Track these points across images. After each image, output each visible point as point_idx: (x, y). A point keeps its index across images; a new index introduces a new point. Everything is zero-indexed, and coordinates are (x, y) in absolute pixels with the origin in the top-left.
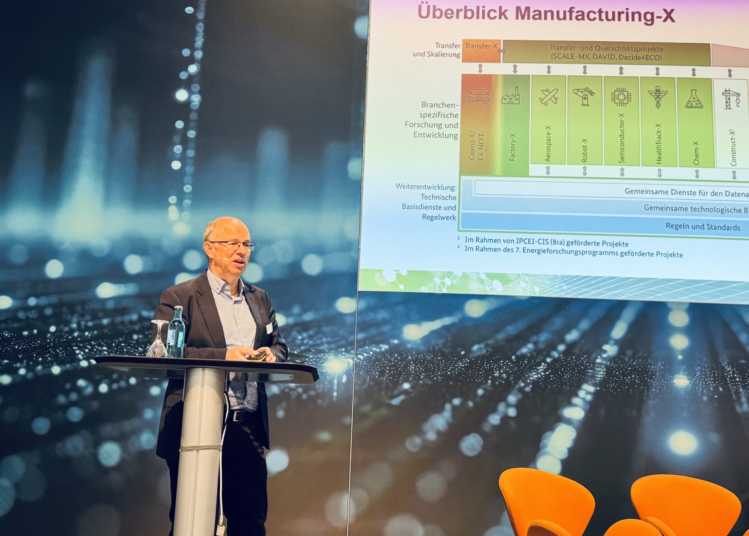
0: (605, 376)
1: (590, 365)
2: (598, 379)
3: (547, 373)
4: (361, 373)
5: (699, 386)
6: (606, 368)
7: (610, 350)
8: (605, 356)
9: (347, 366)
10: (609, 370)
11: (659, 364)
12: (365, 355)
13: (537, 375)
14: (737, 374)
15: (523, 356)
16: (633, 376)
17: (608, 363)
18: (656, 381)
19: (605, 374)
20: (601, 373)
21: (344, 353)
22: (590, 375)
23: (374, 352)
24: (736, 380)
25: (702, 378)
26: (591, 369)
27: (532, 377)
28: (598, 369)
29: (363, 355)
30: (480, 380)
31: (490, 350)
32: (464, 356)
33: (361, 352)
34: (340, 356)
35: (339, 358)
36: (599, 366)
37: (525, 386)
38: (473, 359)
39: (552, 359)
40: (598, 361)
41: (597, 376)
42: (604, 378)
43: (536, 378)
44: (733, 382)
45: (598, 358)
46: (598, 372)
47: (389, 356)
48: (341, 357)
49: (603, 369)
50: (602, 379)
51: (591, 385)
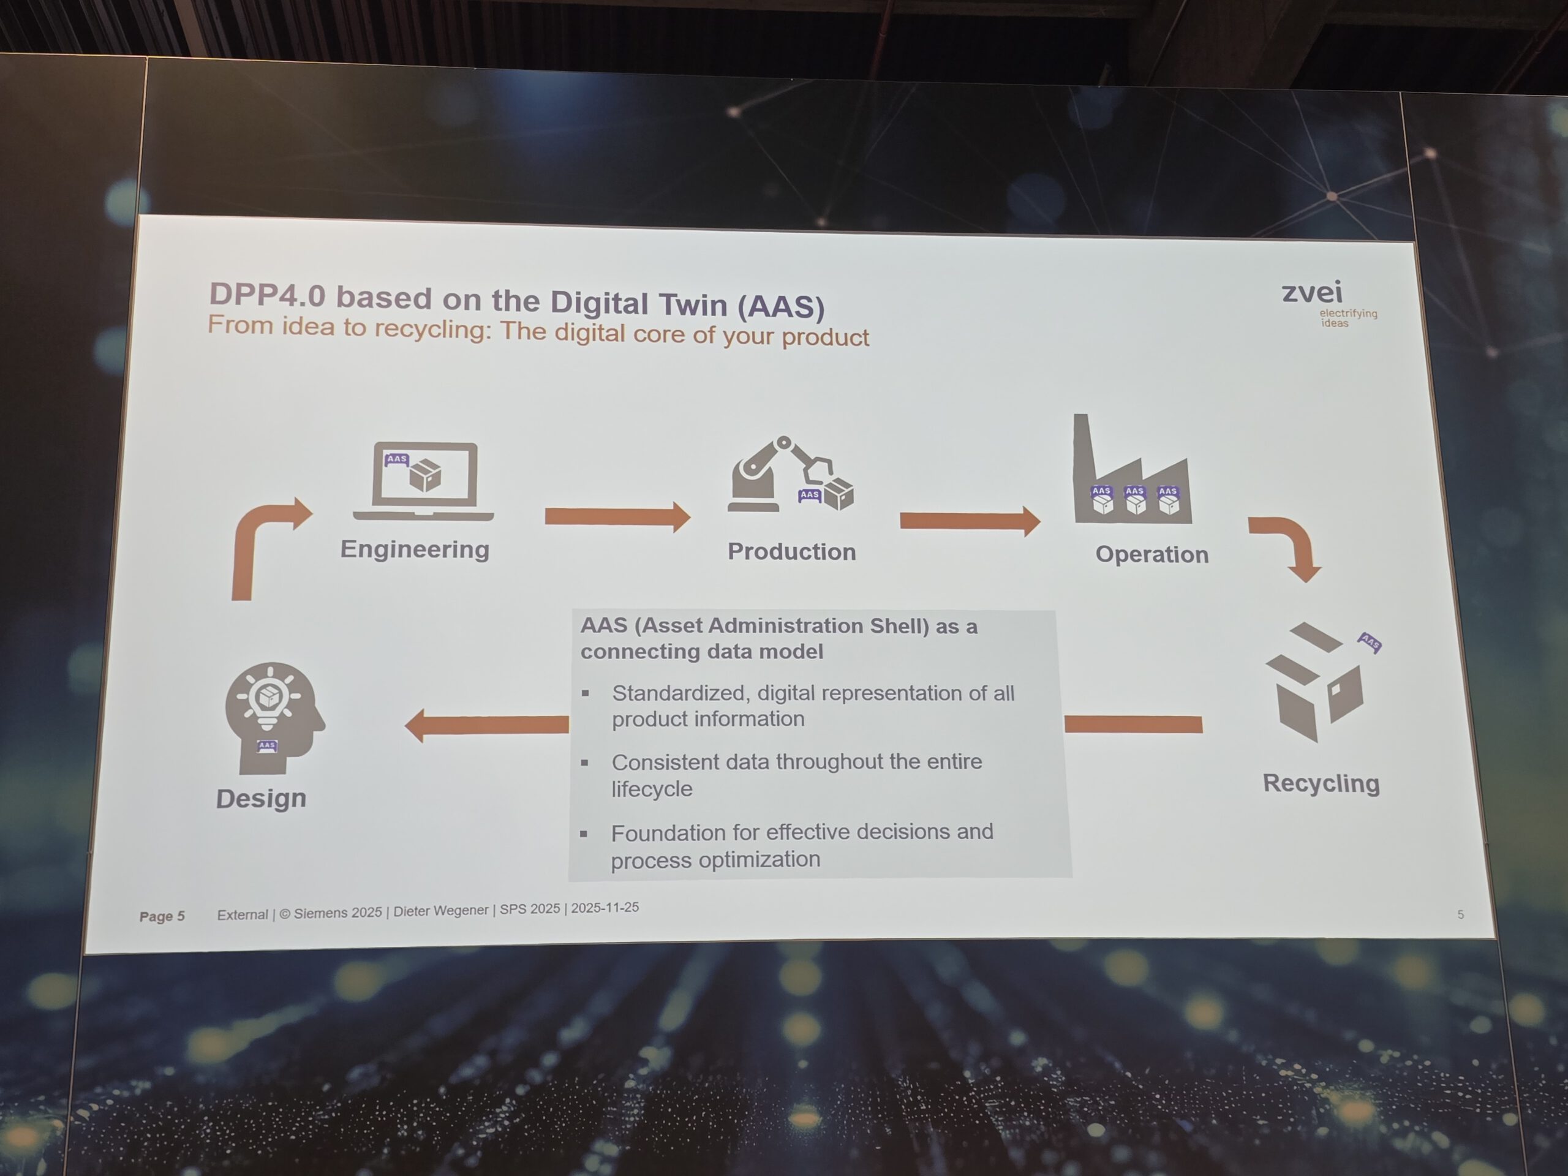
0: (642, 1118)
1: (611, 1097)
2: (628, 1126)
3: (518, 1120)
4: (83, 1152)
5: (843, 1128)
6: (645, 1101)
7: (656, 1057)
8: (643, 1071)
9: (50, 1137)
10: (652, 1104)
11: (759, 1081)
12: (95, 1107)
13: (492, 1128)
14: (922, 1095)
15: (466, 1085)
16: (704, 1113)
17: (651, 1088)
18: (753, 1121)
19: (643, 1115)
20: (636, 1111)
21: (42, 1107)
22: (610, 1118)
23: (116, 1099)
24: (920, 1107)
25: (850, 1108)
26: (614, 1104)
27: (481, 1134)
28: (628, 1104)
29: (90, 1108)
30: (364, 1149)
31: (389, 1076)
32: (330, 1095)
33: (84, 1102)
34: (33, 1115)
35: (29, 1119)
36: (631, 1096)
37: (467, 1155)
38: (350, 1102)
39: (528, 1088)
40: (630, 1084)
41: (627, 1119)
42: (640, 1123)
43: (491, 1134)
44: (912, 1113)
45: (629, 1078)
46: (627, 1110)
47: (151, 1108)
48: (35, 1117)
49: (639, 1103)
50: (636, 1125)
51: (611, 1141)
